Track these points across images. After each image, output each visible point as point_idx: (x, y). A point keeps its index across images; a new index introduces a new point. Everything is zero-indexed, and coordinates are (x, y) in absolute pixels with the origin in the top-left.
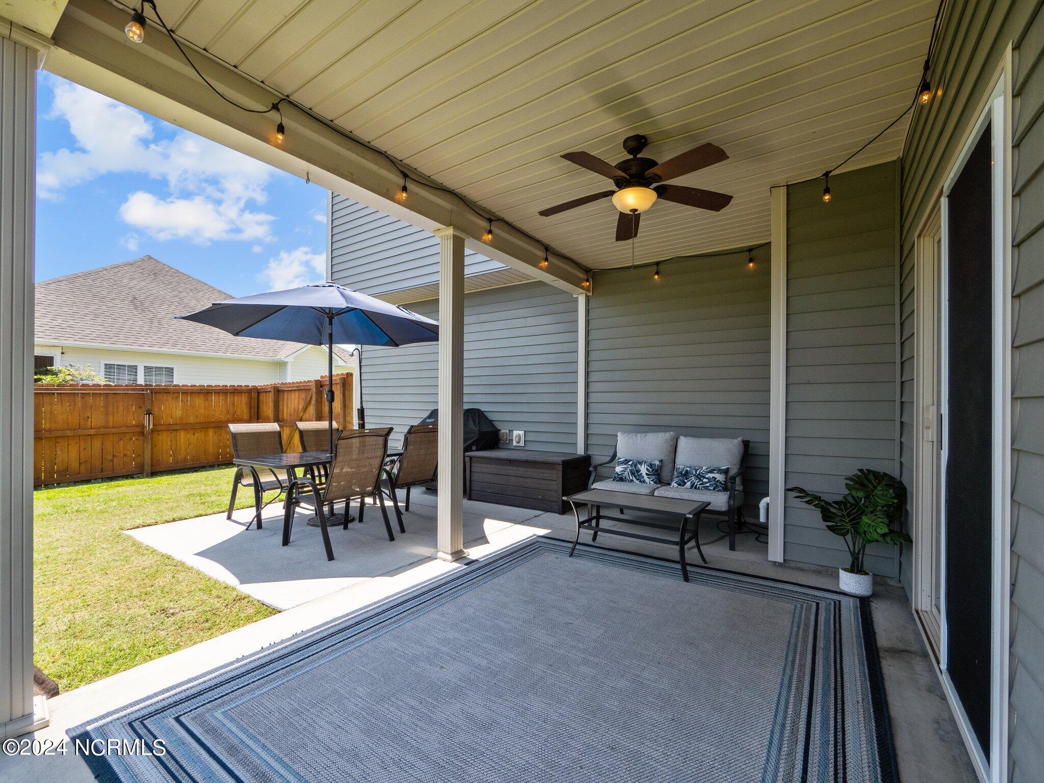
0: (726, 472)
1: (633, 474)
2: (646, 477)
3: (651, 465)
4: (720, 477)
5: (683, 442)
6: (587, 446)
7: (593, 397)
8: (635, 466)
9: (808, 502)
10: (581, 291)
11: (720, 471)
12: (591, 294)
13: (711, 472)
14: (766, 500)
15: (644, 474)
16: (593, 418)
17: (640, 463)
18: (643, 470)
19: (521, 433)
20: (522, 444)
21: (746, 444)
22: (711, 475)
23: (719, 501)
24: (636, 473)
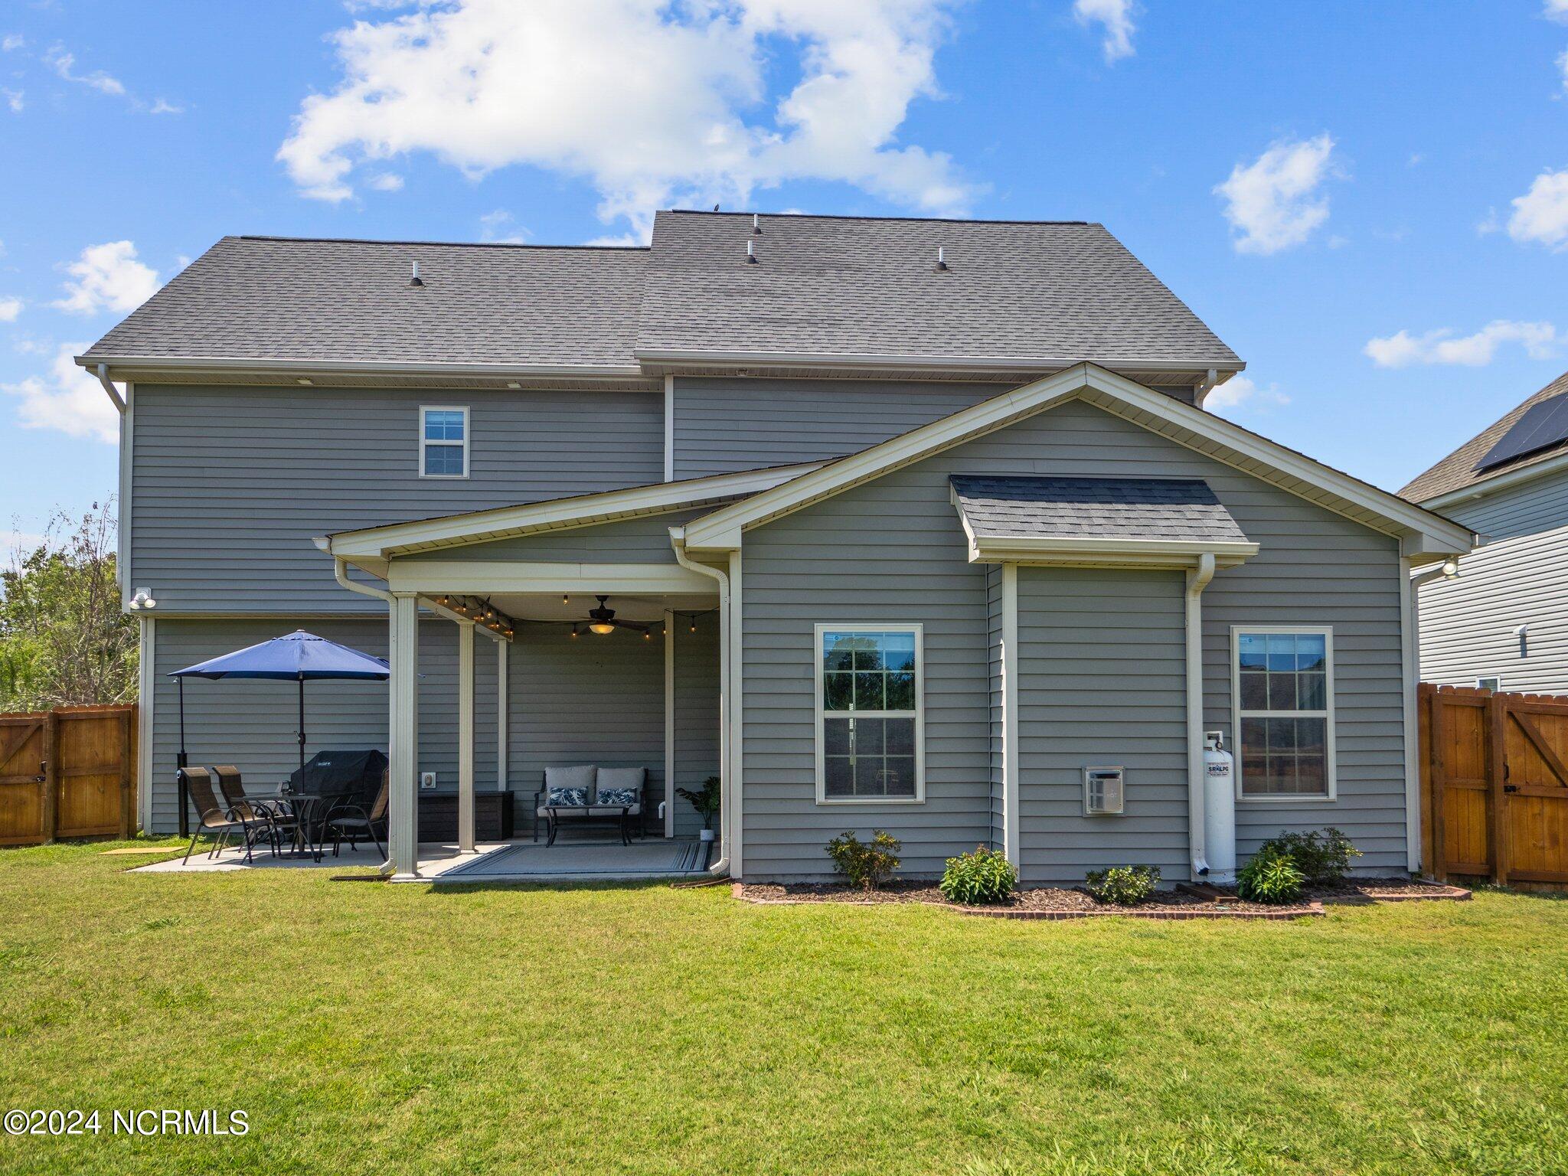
0: (635, 791)
1: (566, 798)
2: (577, 800)
3: (580, 791)
4: (631, 794)
5: (601, 772)
6: (508, 783)
7: (514, 737)
8: (568, 792)
9: (687, 798)
10: (501, 637)
11: (631, 791)
12: (512, 641)
13: (626, 791)
14: (663, 803)
15: (576, 798)
16: (515, 757)
17: (572, 790)
18: (575, 795)
19: (433, 774)
20: (434, 785)
21: (646, 771)
22: (625, 794)
23: (635, 809)
24: (569, 797)
